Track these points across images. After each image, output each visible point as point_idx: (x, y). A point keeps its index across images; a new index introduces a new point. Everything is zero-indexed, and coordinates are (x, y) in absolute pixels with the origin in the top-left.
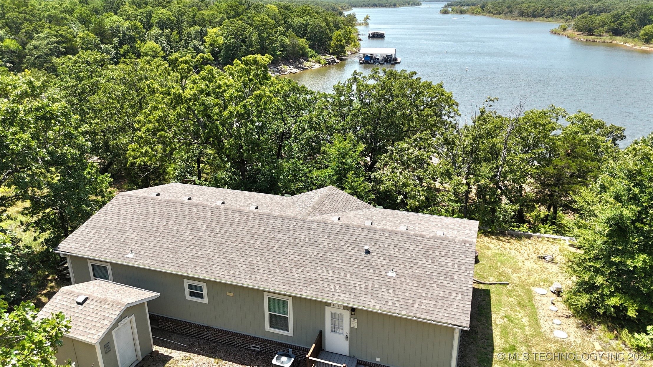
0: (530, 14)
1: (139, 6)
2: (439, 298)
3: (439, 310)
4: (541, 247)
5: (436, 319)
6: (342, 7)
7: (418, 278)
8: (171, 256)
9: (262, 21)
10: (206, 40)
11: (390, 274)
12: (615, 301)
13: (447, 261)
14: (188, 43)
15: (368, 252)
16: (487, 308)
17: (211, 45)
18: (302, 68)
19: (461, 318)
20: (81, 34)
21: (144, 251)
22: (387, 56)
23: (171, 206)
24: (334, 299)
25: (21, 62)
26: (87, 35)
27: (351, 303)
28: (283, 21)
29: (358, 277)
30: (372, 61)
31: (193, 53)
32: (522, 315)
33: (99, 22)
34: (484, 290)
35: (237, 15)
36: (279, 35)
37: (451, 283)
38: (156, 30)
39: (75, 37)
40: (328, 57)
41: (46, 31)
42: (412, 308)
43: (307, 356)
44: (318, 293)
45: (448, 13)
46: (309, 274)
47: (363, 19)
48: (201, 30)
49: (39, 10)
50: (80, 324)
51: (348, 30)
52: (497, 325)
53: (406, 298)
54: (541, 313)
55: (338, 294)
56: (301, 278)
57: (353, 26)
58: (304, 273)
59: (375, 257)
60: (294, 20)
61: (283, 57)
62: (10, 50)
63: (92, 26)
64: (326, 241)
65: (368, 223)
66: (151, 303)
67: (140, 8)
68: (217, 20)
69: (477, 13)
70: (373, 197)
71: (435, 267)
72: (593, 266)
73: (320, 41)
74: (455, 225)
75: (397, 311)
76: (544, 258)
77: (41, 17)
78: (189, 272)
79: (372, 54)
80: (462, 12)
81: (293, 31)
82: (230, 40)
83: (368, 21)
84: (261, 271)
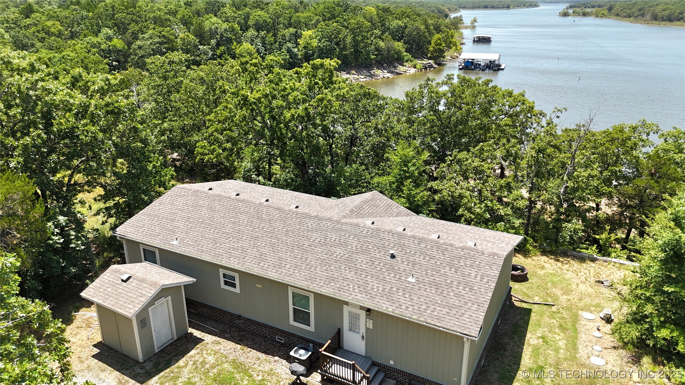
0: (665, 18)
1: (238, 8)
2: (454, 306)
3: (451, 318)
4: (604, 272)
5: (445, 327)
6: (449, 9)
7: (437, 286)
8: (210, 245)
9: (358, 24)
10: (300, 43)
11: (410, 279)
12: (664, 333)
13: (470, 272)
14: (282, 45)
15: (393, 256)
16: (523, 327)
17: (305, 47)
18: (397, 73)
19: (471, 327)
20: (181, 35)
21: (188, 239)
22: (490, 61)
23: (220, 200)
24: (351, 298)
25: (126, 61)
26: (188, 36)
27: (366, 303)
28: (379, 24)
29: (378, 280)
30: (473, 67)
31: (286, 55)
32: (561, 338)
33: (199, 24)
34: (525, 309)
35: (333, 17)
36: (375, 38)
37: (470, 293)
38: (252, 32)
39: (176, 38)
40: (425, 62)
41: (150, 32)
42: (424, 314)
43: (320, 350)
44: (336, 291)
45: (568, 16)
46: (332, 273)
47: (470, 22)
48: (296, 32)
49: (145, 11)
50: (121, 299)
51: (450, 34)
52: (529, 345)
53: (421, 303)
54: (583, 337)
55: (355, 294)
56: (323, 276)
57: (457, 28)
58: (328, 272)
59: (400, 262)
60: (392, 23)
61: (377, 61)
62: (116, 49)
63: (192, 28)
64: (355, 243)
65: (400, 229)
66: (187, 287)
67: (239, 10)
68: (313, 22)
69: (603, 16)
70: (433, 208)
71: (457, 276)
72: (644, 294)
73: (418, 45)
74: (494, 238)
75: (409, 315)
76: (602, 283)
77: (147, 18)
78: (223, 262)
79: (473, 60)
80: (584, 15)
81: (390, 34)
82: (324, 42)
83: (476, 24)
84: (288, 266)
